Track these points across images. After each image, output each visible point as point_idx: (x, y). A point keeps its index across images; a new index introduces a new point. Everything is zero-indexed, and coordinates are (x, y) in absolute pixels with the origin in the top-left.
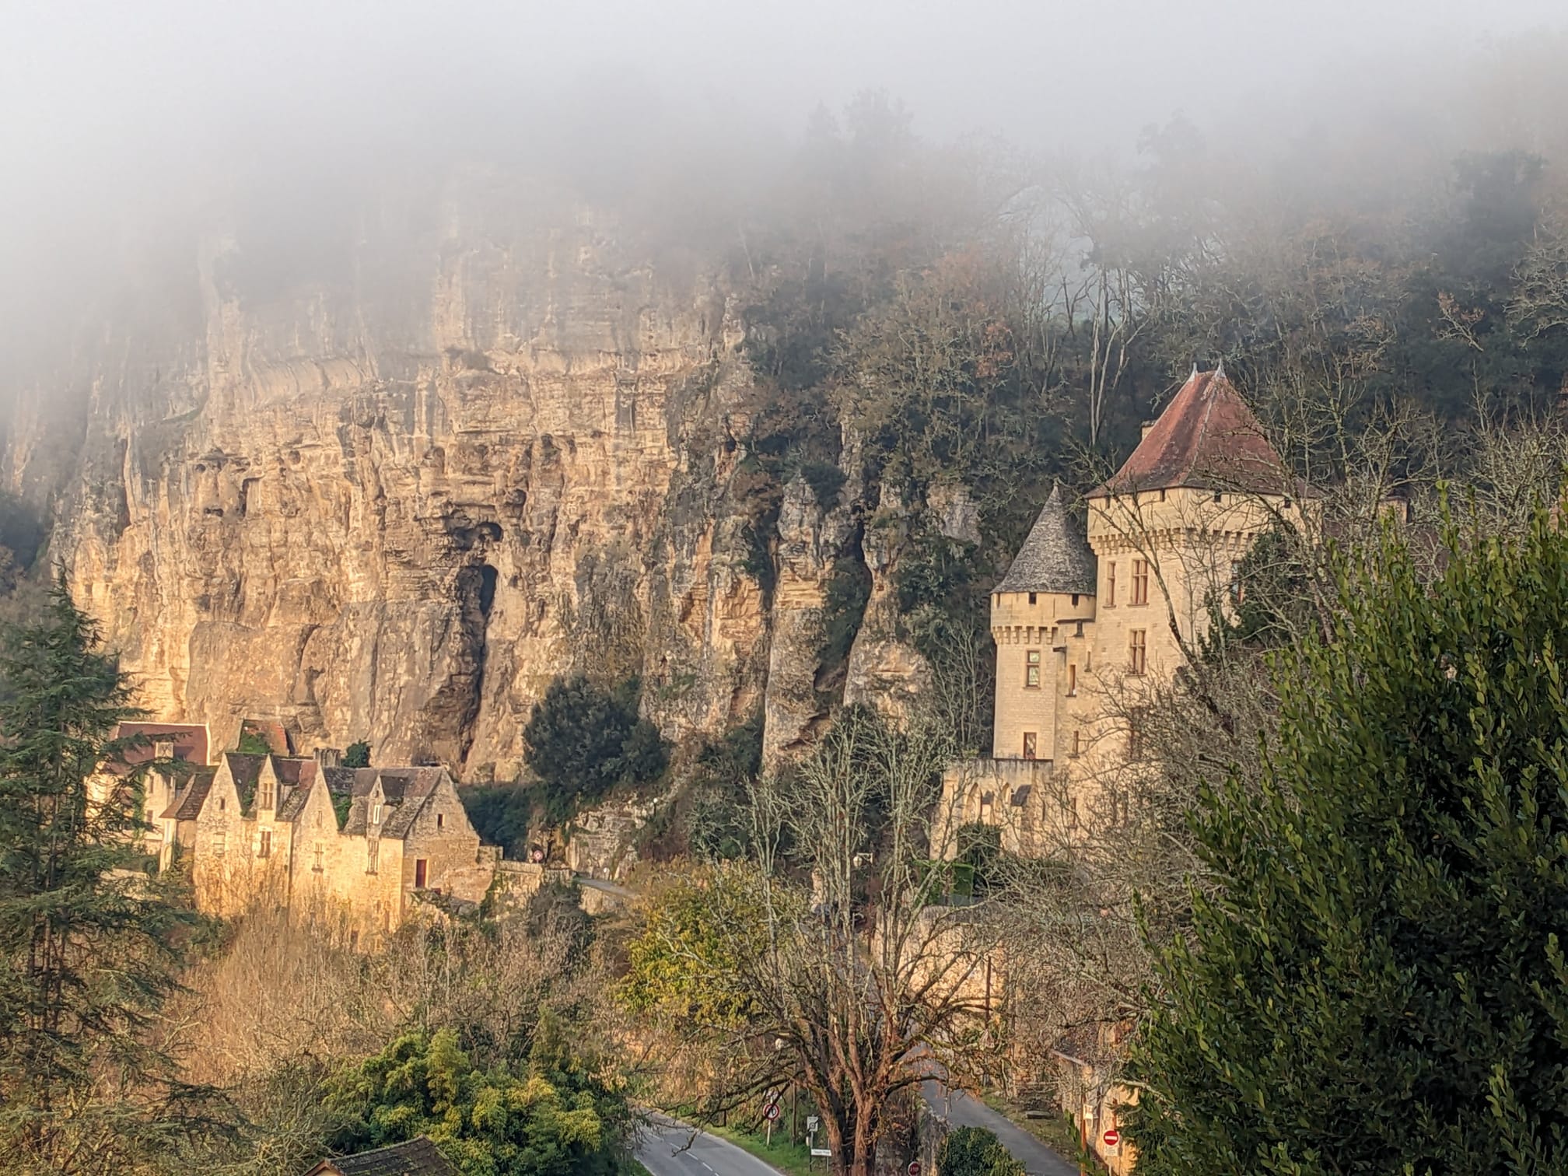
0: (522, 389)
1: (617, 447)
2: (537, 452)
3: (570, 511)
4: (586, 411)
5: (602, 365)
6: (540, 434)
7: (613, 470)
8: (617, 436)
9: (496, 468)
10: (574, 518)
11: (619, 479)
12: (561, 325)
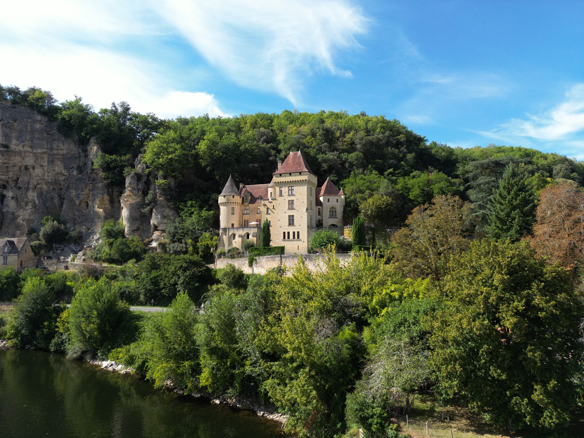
0: (20, 154)
1: (48, 169)
2: (22, 168)
3: (34, 182)
4: (39, 160)
5: (43, 151)
6: (24, 164)
7: (46, 174)
8: (48, 166)
9: (11, 172)
10: (35, 184)
11: (48, 176)
12: (32, 141)
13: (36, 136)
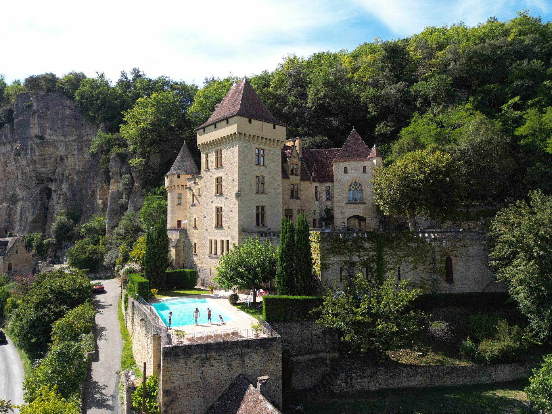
0: (53, 144)
1: (78, 158)
2: (59, 159)
3: (66, 173)
4: (70, 149)
5: (74, 138)
6: (59, 155)
7: (77, 163)
8: (78, 155)
9: (48, 164)
10: (68, 175)
11: (79, 165)
12: (63, 129)
13: (66, 123)
